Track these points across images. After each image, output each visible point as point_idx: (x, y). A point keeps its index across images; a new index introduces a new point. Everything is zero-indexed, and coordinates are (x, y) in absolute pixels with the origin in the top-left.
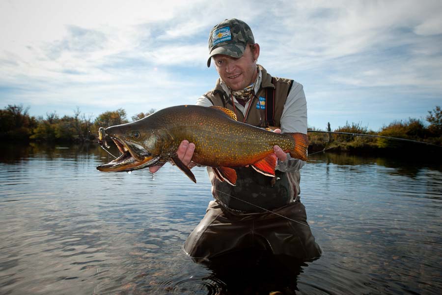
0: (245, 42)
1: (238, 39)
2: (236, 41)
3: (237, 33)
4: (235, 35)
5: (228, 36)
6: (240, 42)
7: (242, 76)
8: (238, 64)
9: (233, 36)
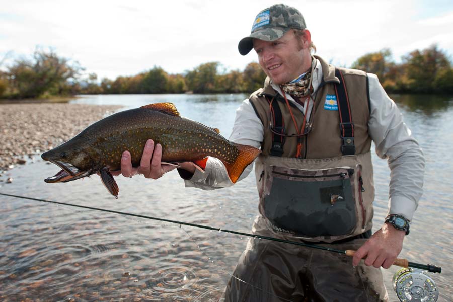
0: (287, 26)
1: (277, 23)
2: (275, 25)
3: (277, 16)
4: (274, 18)
5: (267, 20)
6: (279, 26)
7: (282, 67)
8: (276, 52)
9: (272, 20)
